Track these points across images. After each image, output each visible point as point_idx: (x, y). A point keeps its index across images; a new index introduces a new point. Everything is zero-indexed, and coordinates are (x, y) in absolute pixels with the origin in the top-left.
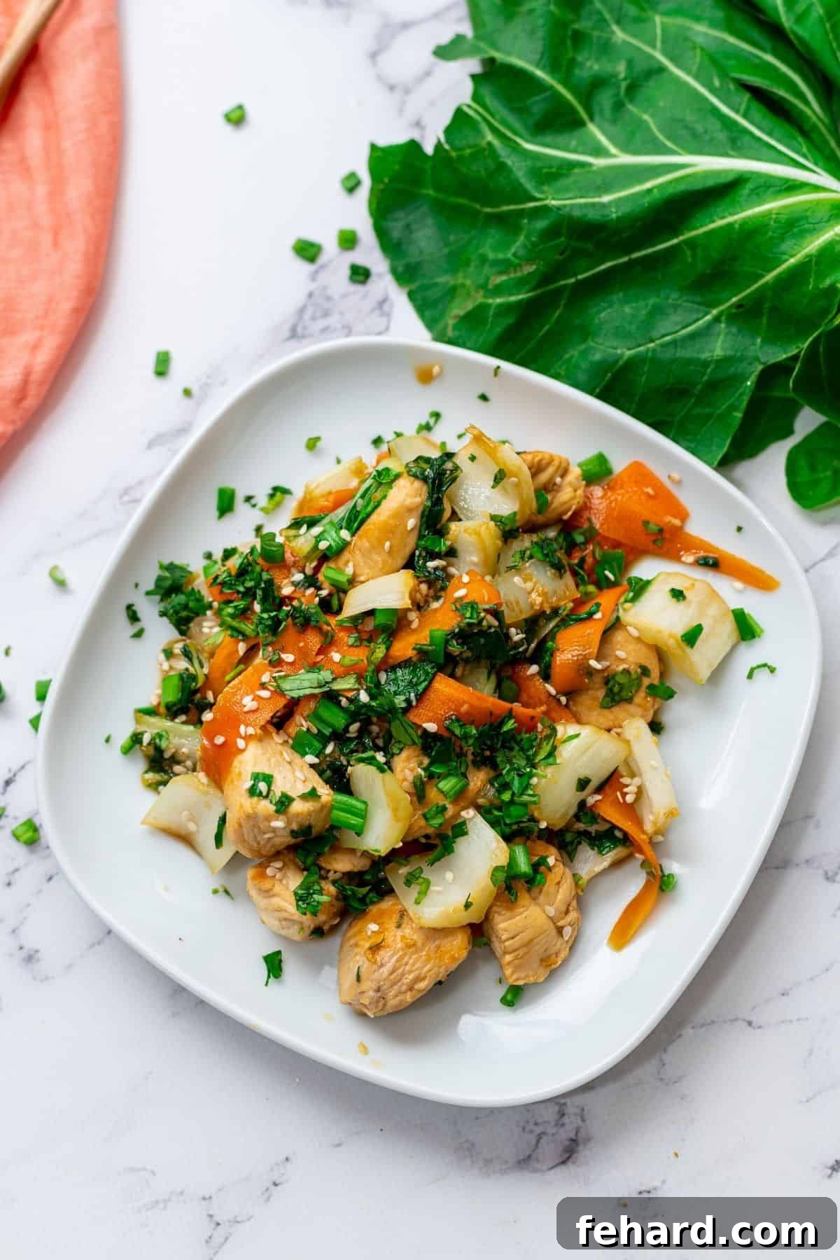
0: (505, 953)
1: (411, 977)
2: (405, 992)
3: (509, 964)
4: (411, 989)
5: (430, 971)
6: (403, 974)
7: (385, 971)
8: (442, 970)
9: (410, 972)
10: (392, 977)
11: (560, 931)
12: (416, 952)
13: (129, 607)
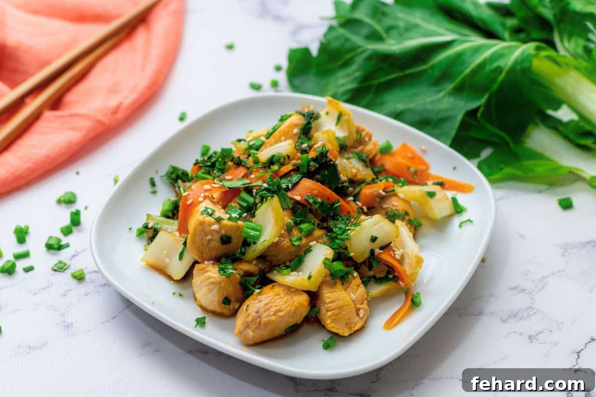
0: (327, 311)
1: (275, 308)
2: (272, 315)
3: (330, 317)
4: (275, 314)
5: (287, 307)
6: (271, 306)
7: (262, 304)
8: (293, 308)
9: (276, 306)
10: (266, 307)
11: (358, 310)
12: (280, 298)
13: (152, 179)
